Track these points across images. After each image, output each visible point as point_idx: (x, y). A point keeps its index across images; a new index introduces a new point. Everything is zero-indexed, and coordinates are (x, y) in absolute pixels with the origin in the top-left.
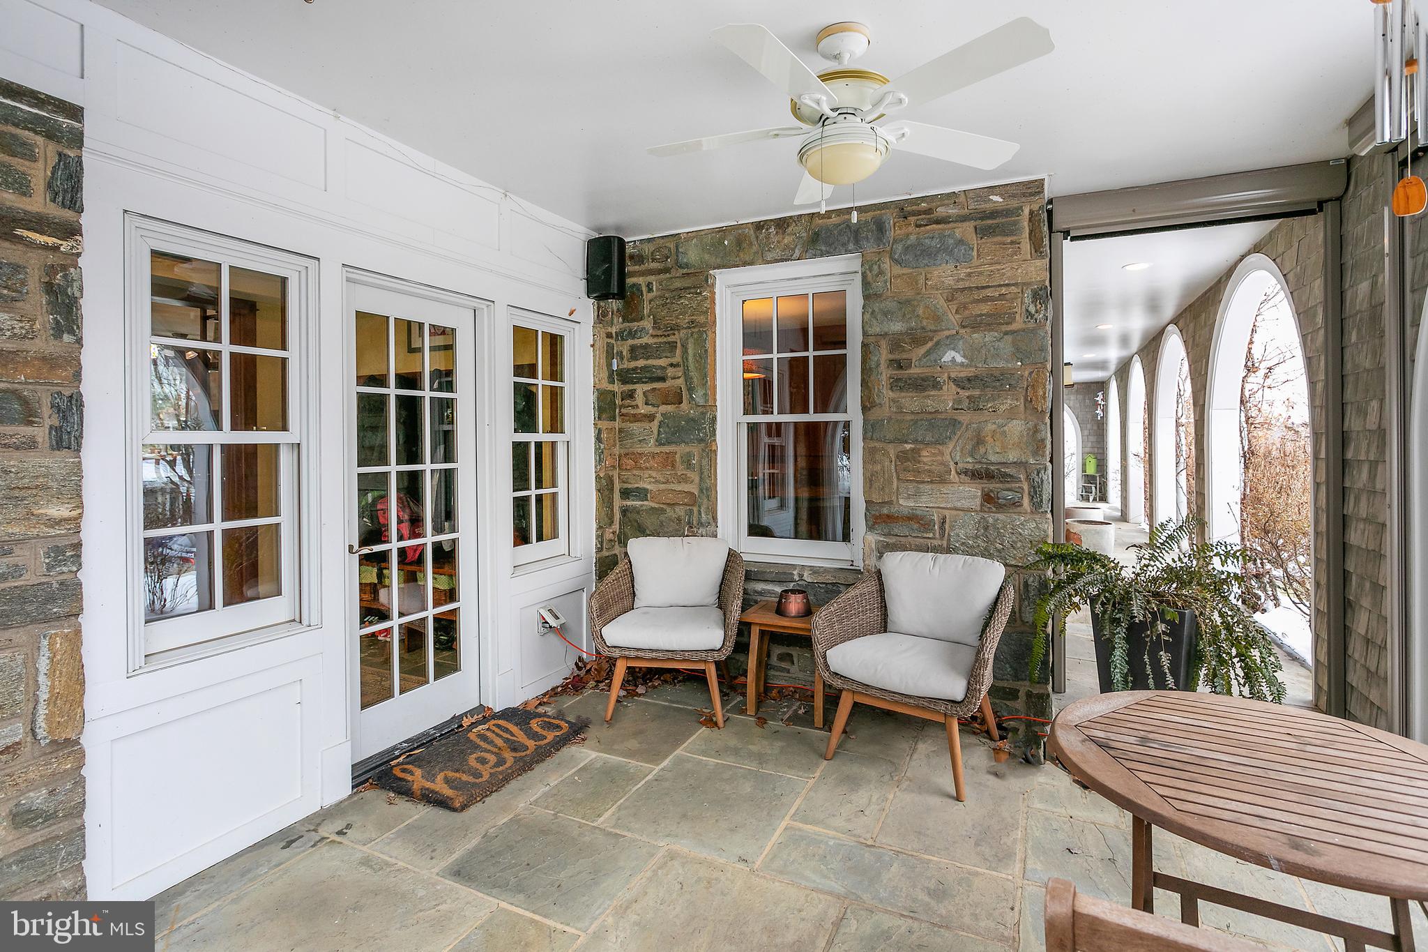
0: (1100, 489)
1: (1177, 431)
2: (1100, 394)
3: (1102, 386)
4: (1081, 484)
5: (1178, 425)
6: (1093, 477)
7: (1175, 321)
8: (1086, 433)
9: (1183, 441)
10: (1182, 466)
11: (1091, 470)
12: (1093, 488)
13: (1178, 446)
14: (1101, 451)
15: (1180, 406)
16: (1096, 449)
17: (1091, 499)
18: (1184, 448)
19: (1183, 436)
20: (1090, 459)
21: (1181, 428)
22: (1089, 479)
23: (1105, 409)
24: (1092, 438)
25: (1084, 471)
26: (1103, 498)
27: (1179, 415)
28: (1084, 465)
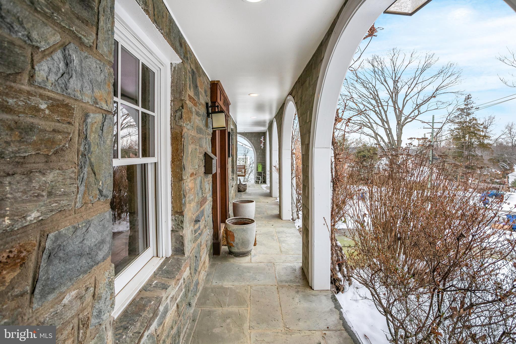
0: (264, 178)
1: (292, 157)
2: (262, 137)
3: (264, 134)
4: (256, 176)
5: (292, 154)
6: (261, 173)
7: (290, 94)
8: (258, 154)
9: (295, 162)
10: (294, 175)
11: (260, 170)
12: (261, 178)
13: (292, 165)
14: (264, 162)
15: (293, 144)
16: (262, 161)
17: (260, 182)
18: (295, 166)
19: (294, 159)
20: (259, 165)
21: (294, 156)
22: (259, 174)
23: (265, 144)
24: (261, 156)
25: (257, 170)
26: (265, 182)
27: (293, 148)
28: (257, 167)
